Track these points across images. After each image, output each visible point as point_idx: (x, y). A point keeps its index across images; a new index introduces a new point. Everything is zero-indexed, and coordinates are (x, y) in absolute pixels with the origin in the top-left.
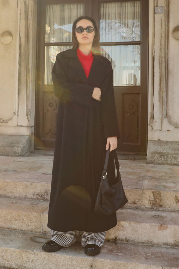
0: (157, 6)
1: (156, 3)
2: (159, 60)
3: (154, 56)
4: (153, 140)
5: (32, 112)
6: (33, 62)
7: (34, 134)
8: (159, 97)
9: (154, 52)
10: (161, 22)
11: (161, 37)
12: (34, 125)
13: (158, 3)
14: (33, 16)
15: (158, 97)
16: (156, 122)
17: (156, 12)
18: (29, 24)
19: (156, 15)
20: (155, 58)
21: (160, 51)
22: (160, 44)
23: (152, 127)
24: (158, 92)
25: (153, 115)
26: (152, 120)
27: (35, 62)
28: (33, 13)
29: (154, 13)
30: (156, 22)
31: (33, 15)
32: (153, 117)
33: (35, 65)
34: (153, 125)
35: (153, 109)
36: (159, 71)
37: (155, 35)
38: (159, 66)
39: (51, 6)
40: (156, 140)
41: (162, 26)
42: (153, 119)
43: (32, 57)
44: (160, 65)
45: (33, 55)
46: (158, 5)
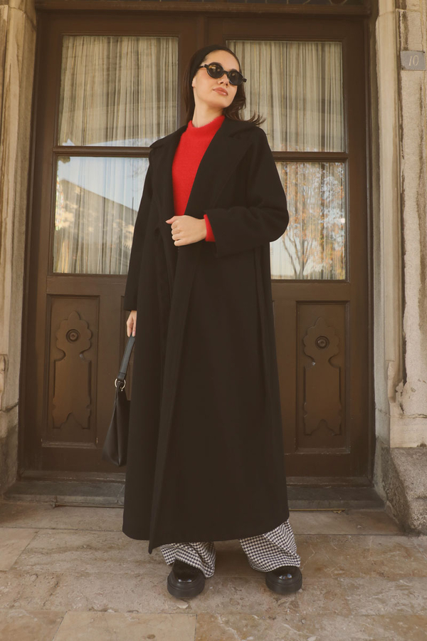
0: (406, 49)
1: (403, 40)
2: (418, 205)
3: (403, 191)
4: (405, 446)
5: (11, 360)
6: (18, 199)
7: (17, 429)
8: (420, 316)
9: (403, 181)
10: (418, 96)
11: (422, 138)
12: (17, 401)
13: (409, 40)
14: (20, 58)
15: (418, 315)
16: (413, 390)
17: (403, 64)
18: (7, 80)
19: (403, 73)
20: (406, 198)
21: (420, 176)
22: (418, 158)
23: (401, 406)
24: (417, 300)
25: (405, 369)
26: (401, 384)
27: (25, 202)
28: (21, 49)
29: (399, 67)
30: (404, 93)
31: (21, 55)
32: (402, 376)
33: (25, 211)
34: (406, 401)
35: (404, 352)
36: (418, 238)
37: (405, 131)
38: (417, 221)
39: (79, 41)
40: (415, 445)
41: (421, 107)
42: (405, 382)
43: (16, 183)
44: (420, 218)
45: (19, 179)
46: (410, 46)
